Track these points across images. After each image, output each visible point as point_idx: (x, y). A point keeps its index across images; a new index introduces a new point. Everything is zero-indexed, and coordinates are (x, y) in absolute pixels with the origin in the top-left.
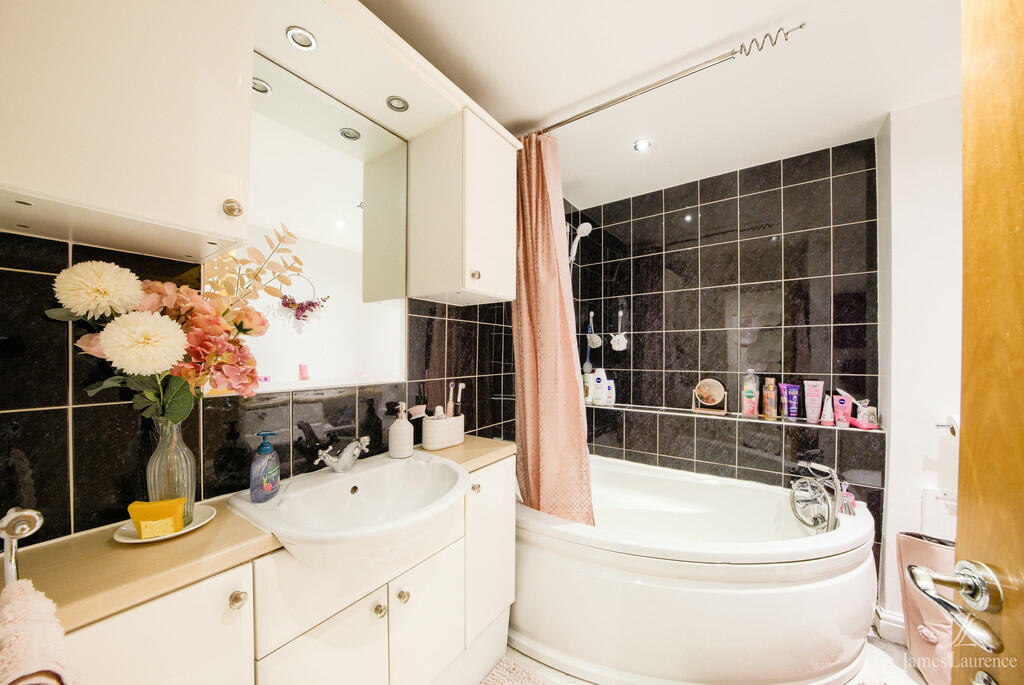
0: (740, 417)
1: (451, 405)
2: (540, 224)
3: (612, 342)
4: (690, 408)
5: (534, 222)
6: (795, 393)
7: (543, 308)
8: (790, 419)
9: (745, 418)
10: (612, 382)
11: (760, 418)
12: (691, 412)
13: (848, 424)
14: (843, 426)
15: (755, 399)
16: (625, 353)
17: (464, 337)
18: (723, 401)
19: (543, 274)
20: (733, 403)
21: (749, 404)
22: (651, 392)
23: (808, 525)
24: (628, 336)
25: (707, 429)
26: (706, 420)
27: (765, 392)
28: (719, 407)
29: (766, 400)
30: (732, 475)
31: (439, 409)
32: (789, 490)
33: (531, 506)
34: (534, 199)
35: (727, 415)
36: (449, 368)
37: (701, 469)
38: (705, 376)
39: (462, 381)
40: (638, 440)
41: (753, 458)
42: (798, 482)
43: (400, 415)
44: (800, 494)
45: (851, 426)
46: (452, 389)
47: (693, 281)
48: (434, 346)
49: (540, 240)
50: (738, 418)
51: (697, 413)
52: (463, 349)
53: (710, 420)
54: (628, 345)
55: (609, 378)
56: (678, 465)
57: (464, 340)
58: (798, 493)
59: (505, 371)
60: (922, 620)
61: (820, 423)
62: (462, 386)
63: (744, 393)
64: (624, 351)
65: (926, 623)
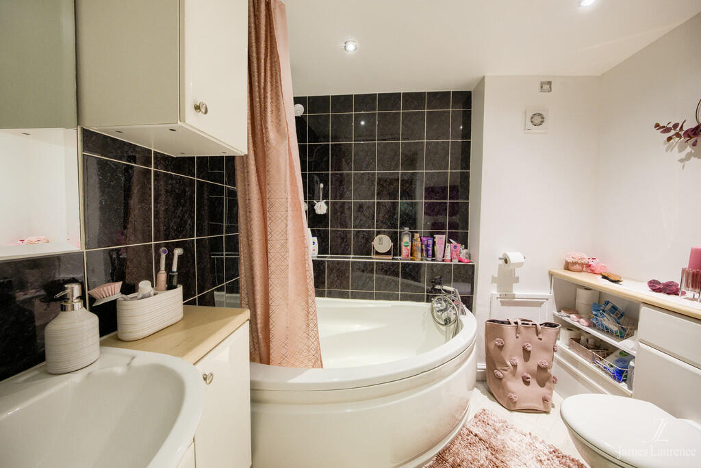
0: (400, 259)
1: (163, 276)
2: (269, 84)
3: (315, 207)
4: (371, 255)
5: (263, 81)
6: (430, 242)
7: (272, 169)
8: (428, 259)
9: (403, 260)
10: (316, 238)
11: (411, 260)
12: (371, 258)
13: (457, 260)
14: (455, 262)
15: (409, 248)
16: (325, 216)
17: (177, 195)
18: (390, 250)
19: (272, 134)
20: (396, 250)
21: (405, 251)
22: (343, 245)
23: (442, 325)
24: (327, 203)
25: (382, 269)
26: (382, 263)
27: (415, 243)
28: (388, 253)
29: (415, 248)
30: (396, 299)
31: (145, 286)
32: (430, 304)
33: (261, 362)
34: (263, 56)
35: (393, 259)
36: (157, 231)
37: (379, 297)
38: (378, 233)
39: (178, 245)
40: (336, 281)
41: (409, 286)
42: (437, 298)
43: (69, 305)
44: (437, 305)
45: (459, 261)
46: (163, 256)
47: (372, 166)
48: (134, 201)
49: (269, 100)
50: (400, 260)
51: (375, 259)
52: (176, 207)
53: (384, 263)
54: (328, 210)
55: (313, 236)
56: (364, 296)
57: (178, 197)
58: (435, 305)
59: (227, 232)
60: (495, 366)
61: (443, 261)
62: (178, 252)
63: (403, 244)
64: (324, 215)
65: (498, 368)
